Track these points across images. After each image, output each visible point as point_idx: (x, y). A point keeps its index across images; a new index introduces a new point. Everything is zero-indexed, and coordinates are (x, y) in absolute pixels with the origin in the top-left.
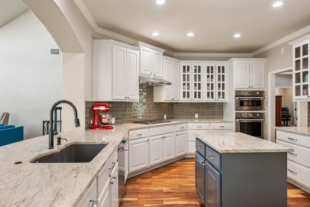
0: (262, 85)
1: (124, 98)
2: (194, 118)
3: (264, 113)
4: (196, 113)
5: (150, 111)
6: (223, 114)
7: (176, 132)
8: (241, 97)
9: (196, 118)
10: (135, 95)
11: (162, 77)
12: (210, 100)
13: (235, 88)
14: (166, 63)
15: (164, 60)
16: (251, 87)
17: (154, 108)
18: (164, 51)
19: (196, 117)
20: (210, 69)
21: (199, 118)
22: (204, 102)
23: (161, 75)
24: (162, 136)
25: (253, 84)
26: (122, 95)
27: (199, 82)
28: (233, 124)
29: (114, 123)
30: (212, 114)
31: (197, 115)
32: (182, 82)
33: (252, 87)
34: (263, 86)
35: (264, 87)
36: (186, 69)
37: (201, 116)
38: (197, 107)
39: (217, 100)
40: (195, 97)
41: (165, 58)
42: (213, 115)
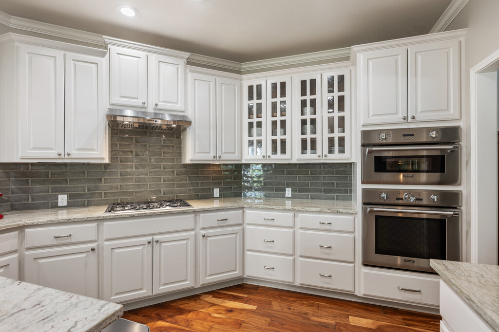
0: (448, 109)
1: (57, 156)
2: (284, 197)
3: (460, 194)
4: (288, 185)
5: (173, 181)
6: (351, 191)
7: (203, 229)
8: (374, 149)
9: (287, 197)
10: (93, 150)
11: (184, 112)
12: (310, 157)
13: (362, 123)
14: (197, 82)
15: (190, 76)
16: (410, 119)
17: (184, 174)
18: (187, 55)
19: (287, 195)
20: (308, 87)
21: (293, 197)
22: (294, 161)
23: (179, 106)
24: (149, 238)
25: (419, 110)
26: (51, 149)
27: (283, 118)
28: (356, 220)
29: (65, 204)
30: (323, 188)
31: (289, 191)
32: (246, 121)
33: (413, 118)
34: (453, 112)
35: (457, 116)
36: (254, 92)
37: (297, 193)
38: (289, 173)
39: (326, 156)
40: (275, 151)
41: (191, 71)
42: (325, 191)
